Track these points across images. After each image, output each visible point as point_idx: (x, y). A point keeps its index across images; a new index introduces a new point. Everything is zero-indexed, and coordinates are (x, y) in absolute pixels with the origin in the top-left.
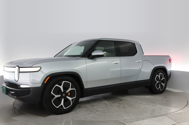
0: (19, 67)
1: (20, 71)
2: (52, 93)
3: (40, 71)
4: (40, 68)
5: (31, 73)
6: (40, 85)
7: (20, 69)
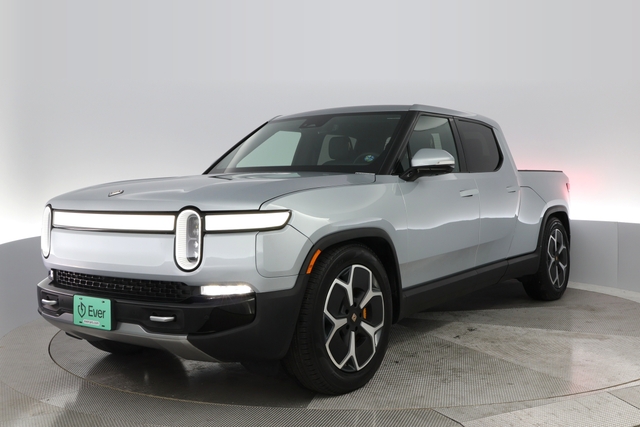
0: (203, 214)
1: (208, 228)
2: (325, 311)
3: (288, 228)
4: (287, 214)
5: (261, 236)
6: (289, 283)
7: (207, 218)
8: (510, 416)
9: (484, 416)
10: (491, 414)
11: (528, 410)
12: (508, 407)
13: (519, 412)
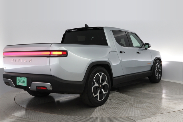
8: (150, 119)
9: (143, 119)
10: (144, 118)
11: (155, 117)
12: (149, 116)
13: (153, 118)
